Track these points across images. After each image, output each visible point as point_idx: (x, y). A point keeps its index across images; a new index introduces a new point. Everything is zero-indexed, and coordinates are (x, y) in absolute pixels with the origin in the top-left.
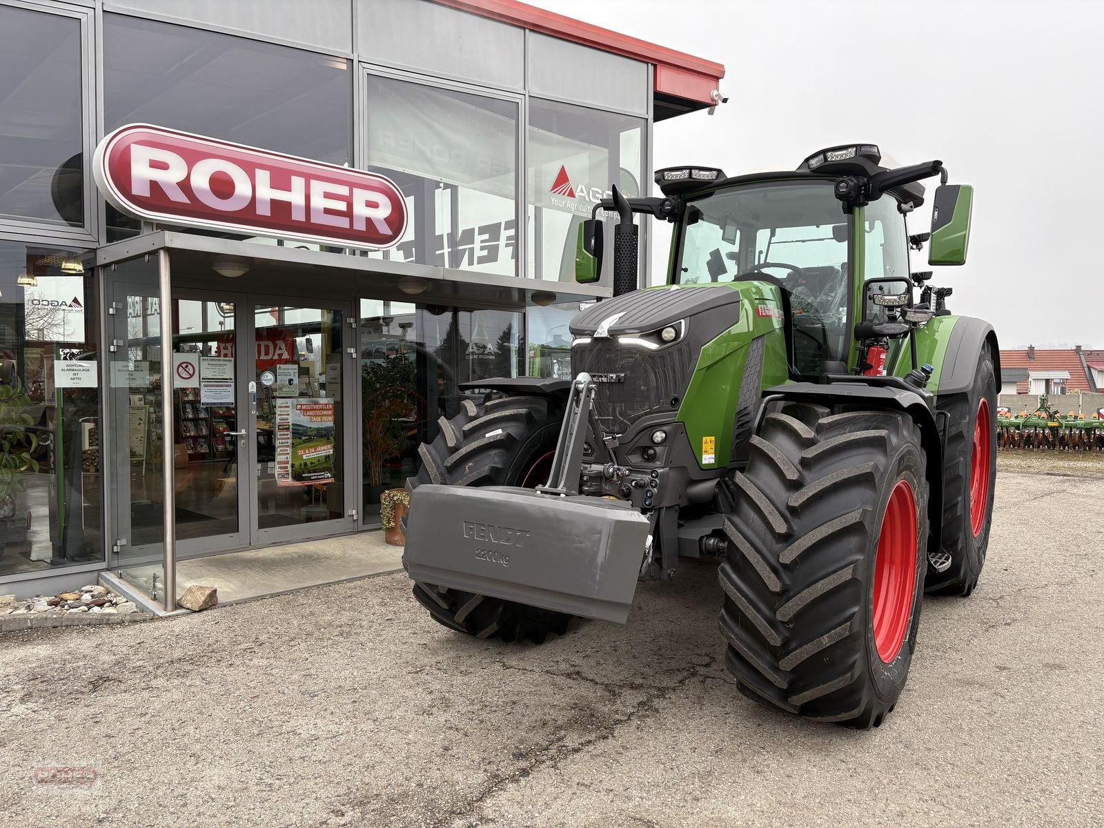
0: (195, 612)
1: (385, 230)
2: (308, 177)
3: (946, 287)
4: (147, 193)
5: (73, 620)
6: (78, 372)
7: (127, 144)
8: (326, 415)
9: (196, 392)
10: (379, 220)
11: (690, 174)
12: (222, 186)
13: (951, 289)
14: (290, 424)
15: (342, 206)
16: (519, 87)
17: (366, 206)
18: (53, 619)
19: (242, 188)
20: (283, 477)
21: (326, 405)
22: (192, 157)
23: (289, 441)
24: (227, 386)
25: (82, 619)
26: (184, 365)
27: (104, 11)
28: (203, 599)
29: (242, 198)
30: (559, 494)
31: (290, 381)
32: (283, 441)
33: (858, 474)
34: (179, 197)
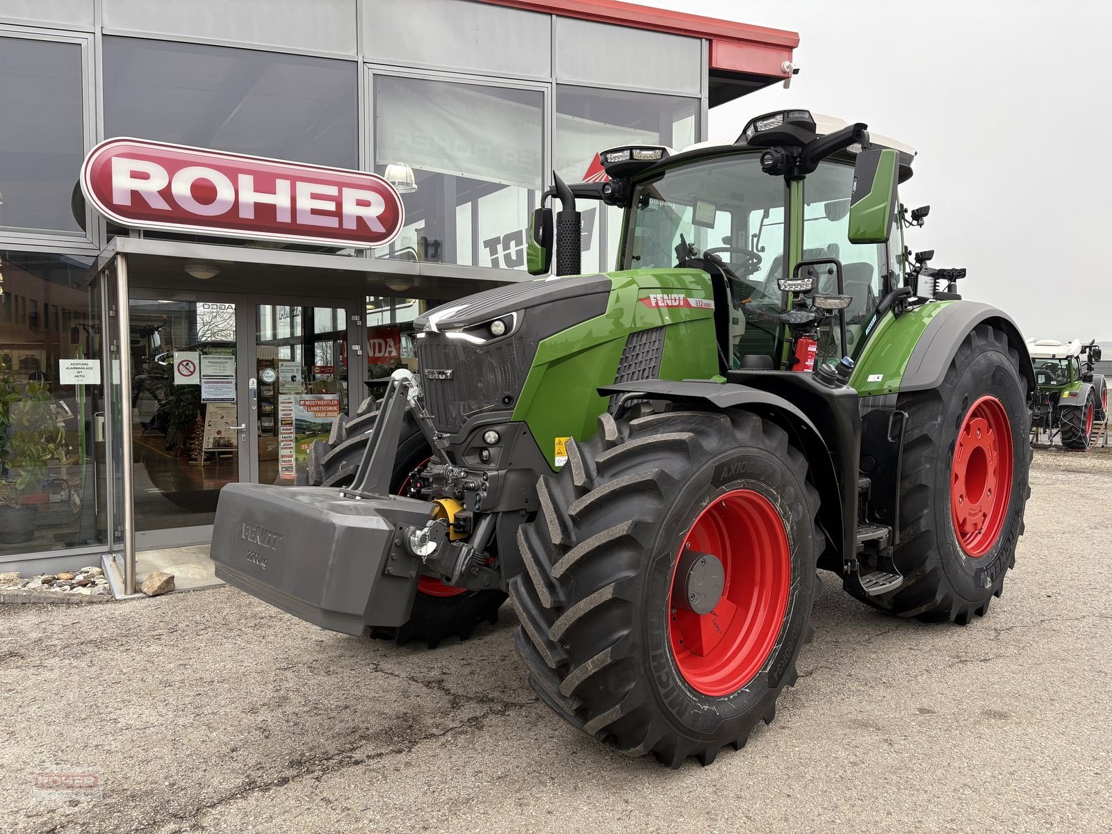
0: (150, 597)
1: (378, 228)
2: (294, 180)
3: (958, 267)
4: (128, 202)
5: (40, 598)
6: (82, 370)
7: (108, 157)
8: (332, 411)
9: (197, 388)
10: (371, 219)
11: (631, 154)
12: (204, 192)
13: (964, 270)
14: (293, 419)
15: (331, 206)
16: (545, 76)
17: (357, 205)
18: (22, 596)
19: (225, 193)
20: (287, 469)
21: (331, 400)
22: (173, 167)
23: (292, 435)
24: (228, 383)
25: (47, 598)
26: (185, 363)
27: (103, 35)
28: (158, 584)
29: (224, 203)
30: (355, 496)
31: (293, 378)
32: (287, 435)
33: (637, 481)
34: (162, 205)
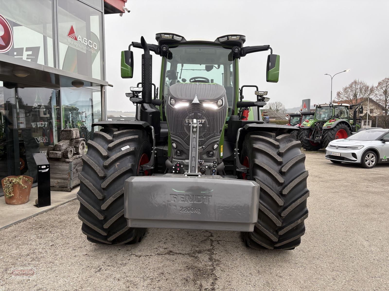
30: (197, 176)
